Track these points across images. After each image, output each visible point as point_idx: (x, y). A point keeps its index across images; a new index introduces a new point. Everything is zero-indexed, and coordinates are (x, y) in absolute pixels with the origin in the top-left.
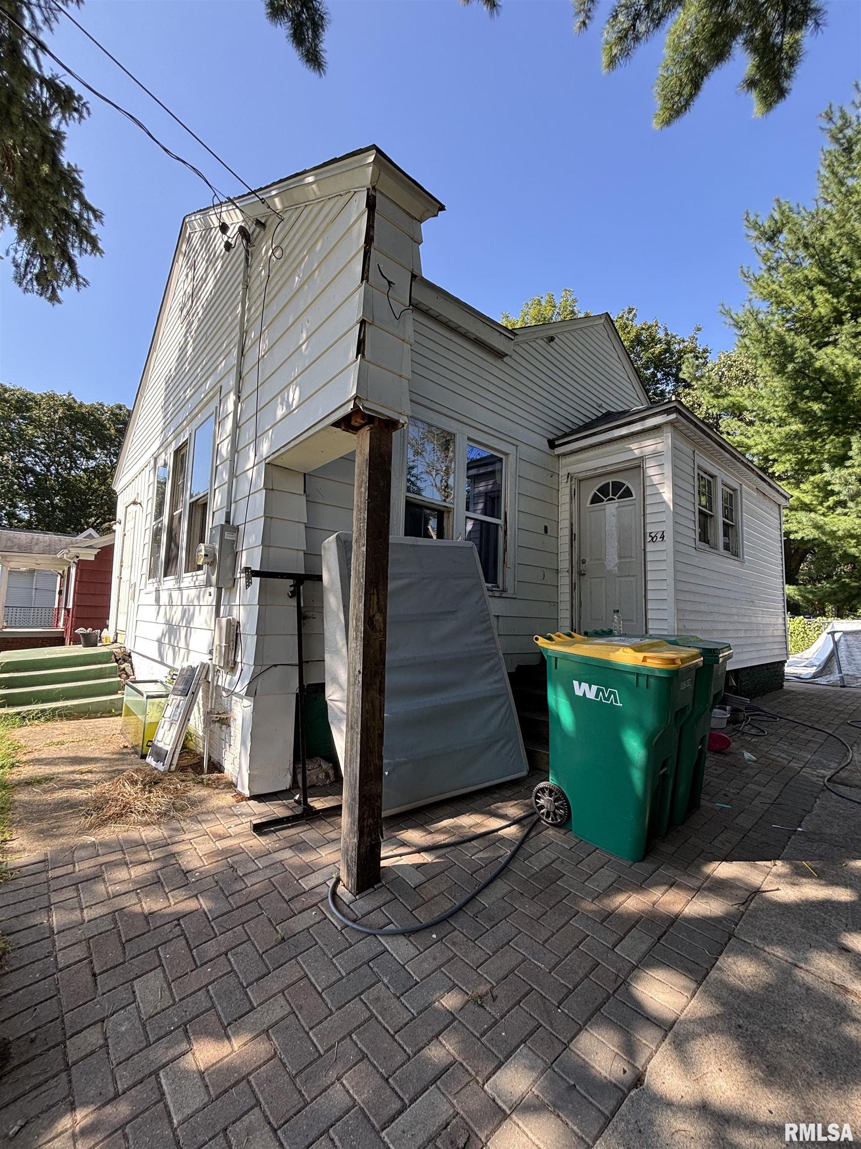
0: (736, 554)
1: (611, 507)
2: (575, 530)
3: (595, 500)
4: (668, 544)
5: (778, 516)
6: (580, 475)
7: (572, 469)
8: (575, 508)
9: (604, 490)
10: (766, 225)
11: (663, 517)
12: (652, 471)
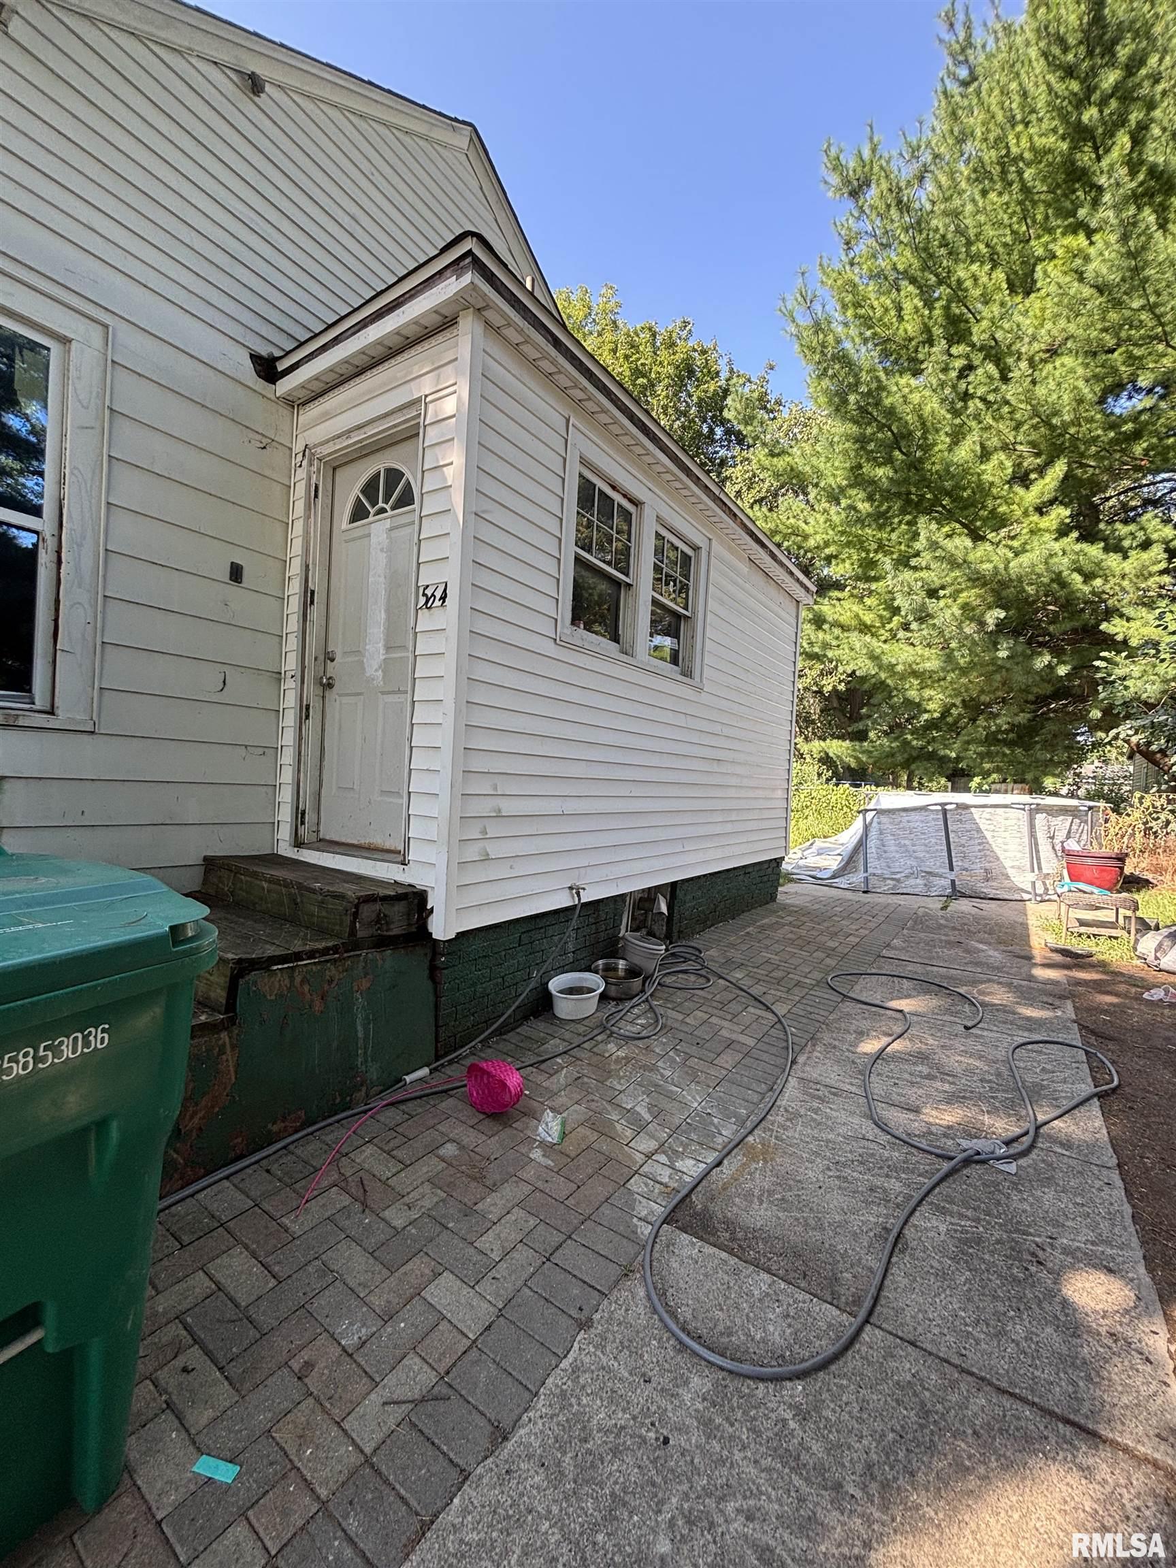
0: (687, 673)
1: (378, 528)
2: (314, 583)
3: (359, 513)
4: (452, 613)
5: (794, 622)
7: (316, 435)
9: (371, 489)
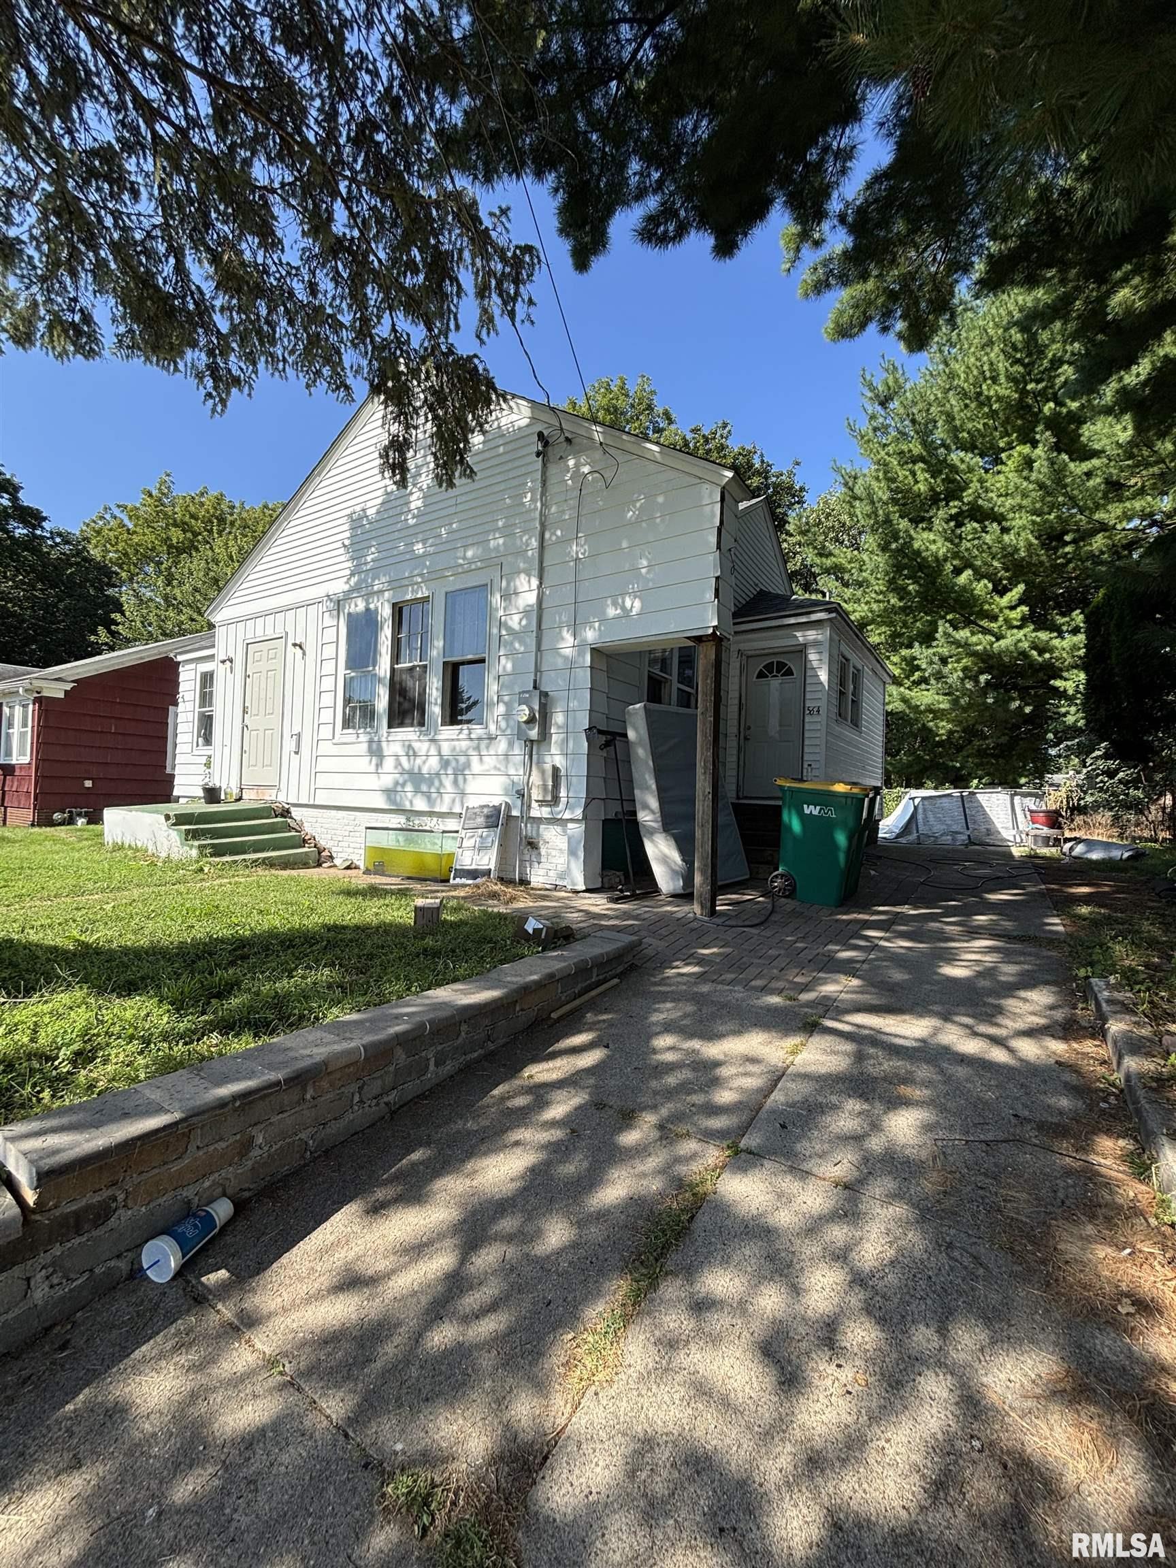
0: (857, 726)
1: (775, 683)
2: (743, 701)
3: (761, 675)
4: (822, 718)
6: (750, 653)
7: (742, 646)
8: (744, 678)
9: (769, 667)
10: (880, 389)
11: (819, 695)
12: (813, 656)
